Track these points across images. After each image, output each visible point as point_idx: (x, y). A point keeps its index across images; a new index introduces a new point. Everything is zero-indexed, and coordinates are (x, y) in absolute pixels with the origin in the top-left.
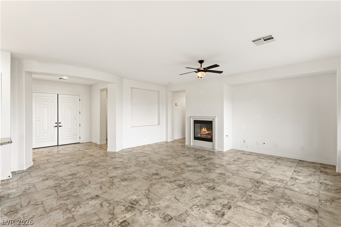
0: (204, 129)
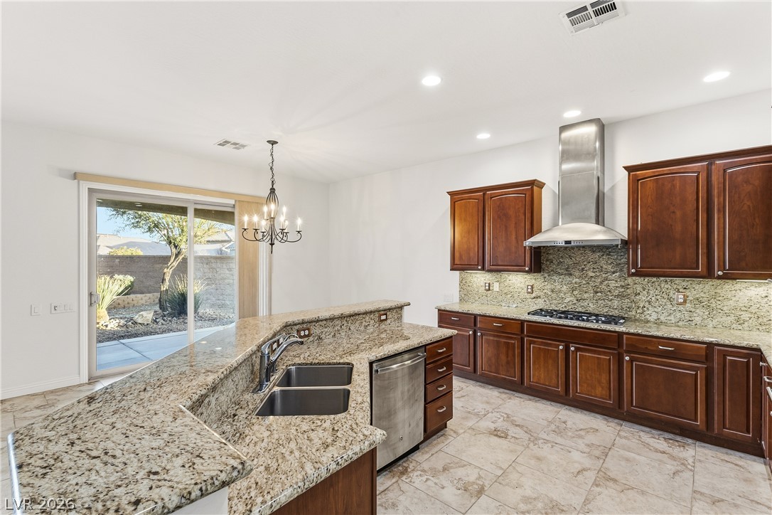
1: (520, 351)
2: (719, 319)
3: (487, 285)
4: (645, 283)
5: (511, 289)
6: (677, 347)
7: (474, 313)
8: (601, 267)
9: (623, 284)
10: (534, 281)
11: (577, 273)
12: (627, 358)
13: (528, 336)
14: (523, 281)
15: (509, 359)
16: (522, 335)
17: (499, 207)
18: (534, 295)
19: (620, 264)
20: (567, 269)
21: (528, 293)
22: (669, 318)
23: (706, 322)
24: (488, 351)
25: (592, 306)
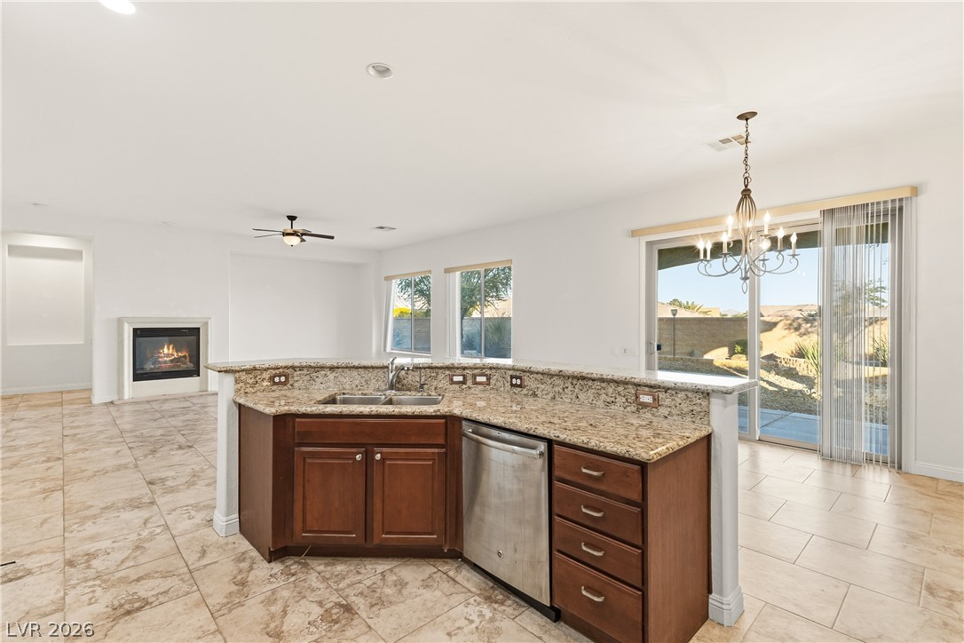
0: (169, 349)
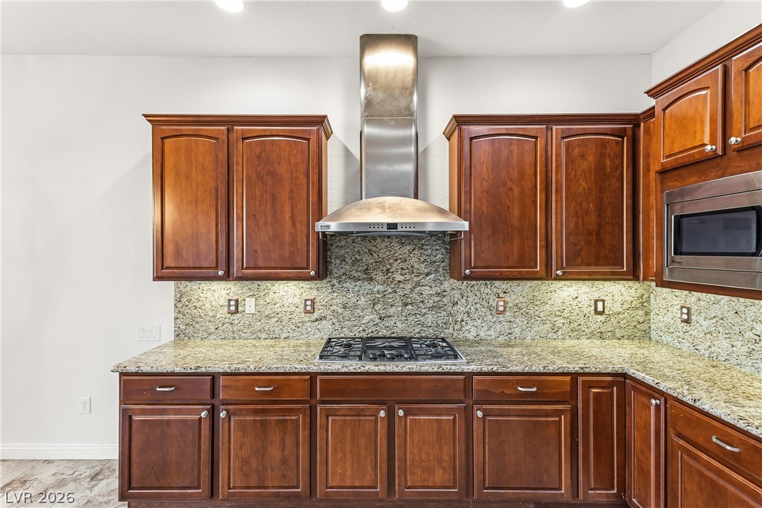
1: (307, 433)
2: (536, 329)
3: (233, 303)
4: (463, 287)
5: (277, 308)
6: (538, 384)
7: (211, 370)
8: (412, 267)
9: (439, 291)
10: (315, 292)
11: (380, 277)
12: (480, 414)
13: (322, 402)
14: (298, 292)
15: (286, 453)
16: (313, 402)
17: (259, 157)
18: (315, 316)
19: (435, 262)
20: (366, 271)
21: (307, 312)
22: (489, 333)
23: (525, 333)
24: (241, 447)
25: (400, 326)
